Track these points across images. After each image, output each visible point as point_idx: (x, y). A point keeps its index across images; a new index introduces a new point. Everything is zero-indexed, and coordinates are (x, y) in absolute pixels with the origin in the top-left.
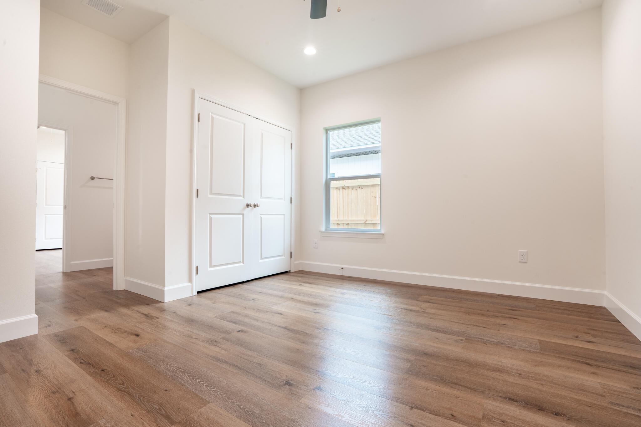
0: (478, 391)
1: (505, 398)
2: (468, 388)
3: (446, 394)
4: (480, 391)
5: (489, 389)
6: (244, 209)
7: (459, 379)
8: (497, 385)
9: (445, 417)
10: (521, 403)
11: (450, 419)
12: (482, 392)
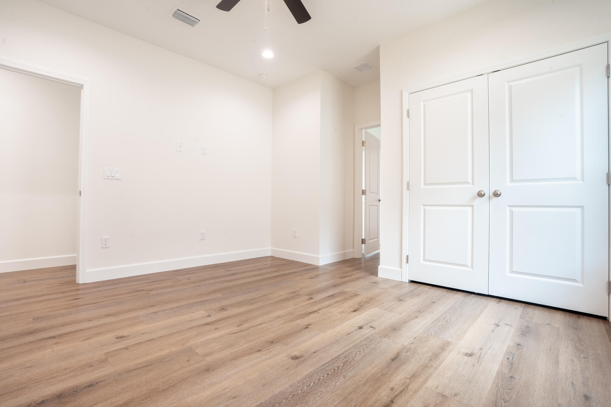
0: (124, 373)
1: (97, 383)
2: (135, 369)
3: (145, 355)
4: (123, 374)
5: (116, 380)
6: (474, 199)
7: (149, 371)
8: (112, 389)
9: (130, 346)
10: (80, 389)
11: (127, 347)
12: (121, 374)
